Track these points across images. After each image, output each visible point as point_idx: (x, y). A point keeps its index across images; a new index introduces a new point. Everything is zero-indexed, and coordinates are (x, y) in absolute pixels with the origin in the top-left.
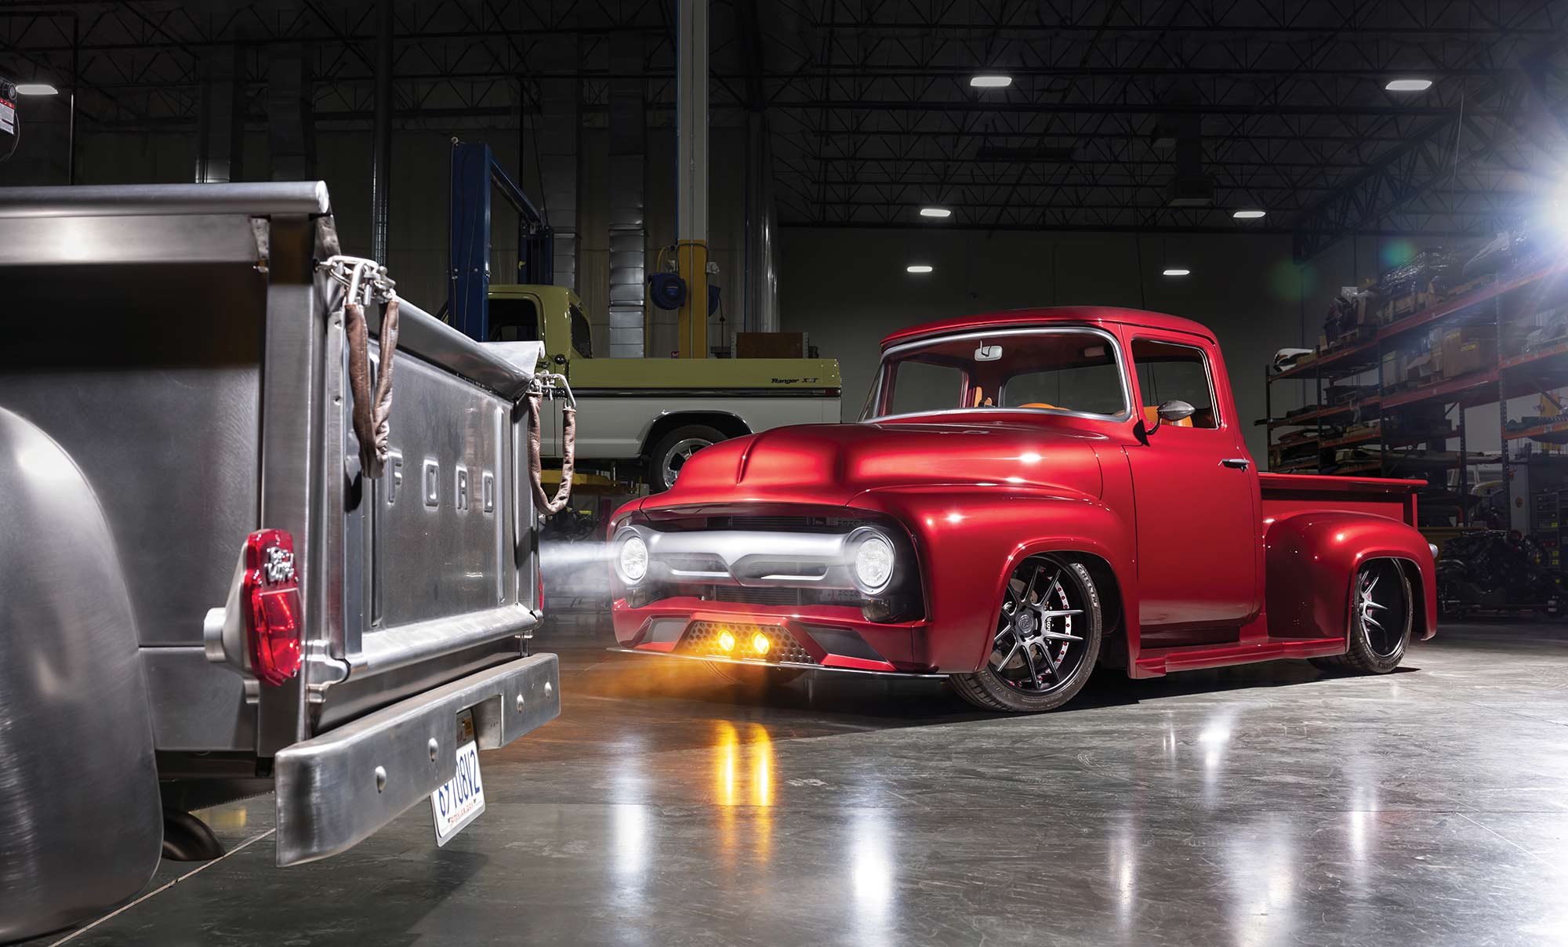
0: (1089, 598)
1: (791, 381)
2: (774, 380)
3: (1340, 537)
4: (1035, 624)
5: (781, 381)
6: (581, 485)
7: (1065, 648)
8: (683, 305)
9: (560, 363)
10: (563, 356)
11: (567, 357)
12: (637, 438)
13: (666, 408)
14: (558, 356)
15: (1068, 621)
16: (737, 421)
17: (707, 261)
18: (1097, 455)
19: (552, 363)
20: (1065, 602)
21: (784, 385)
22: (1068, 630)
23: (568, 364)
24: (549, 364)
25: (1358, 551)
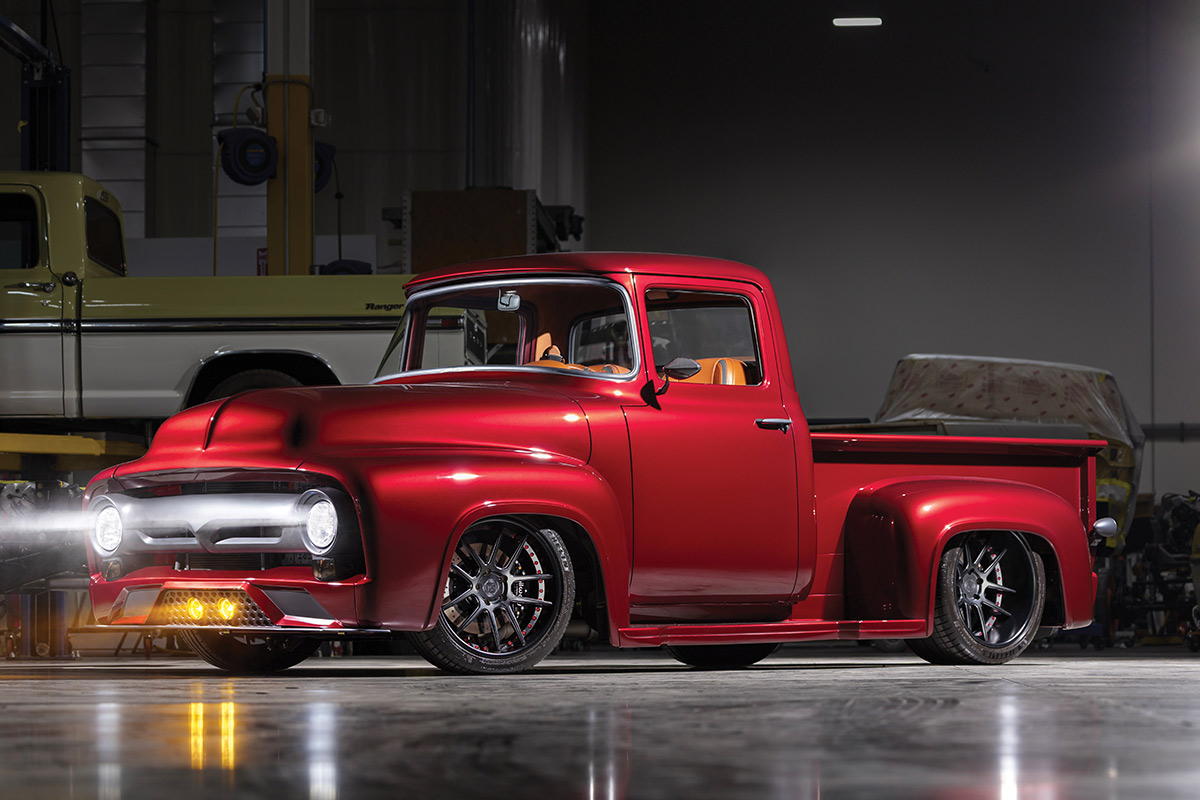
0: (559, 563)
1: (393, 307)
2: (370, 306)
3: (927, 508)
4: (501, 588)
5: (379, 307)
6: (102, 455)
7: (537, 614)
8: (273, 177)
9: (69, 284)
10: (74, 275)
11: (81, 275)
12: (177, 389)
13: (222, 345)
14: (66, 275)
15: (542, 586)
16: (319, 365)
17: (312, 107)
18: (587, 417)
19: (59, 285)
20: (538, 567)
21: (383, 312)
22: (541, 596)
23: (81, 284)
24: (55, 286)
25: (947, 523)
